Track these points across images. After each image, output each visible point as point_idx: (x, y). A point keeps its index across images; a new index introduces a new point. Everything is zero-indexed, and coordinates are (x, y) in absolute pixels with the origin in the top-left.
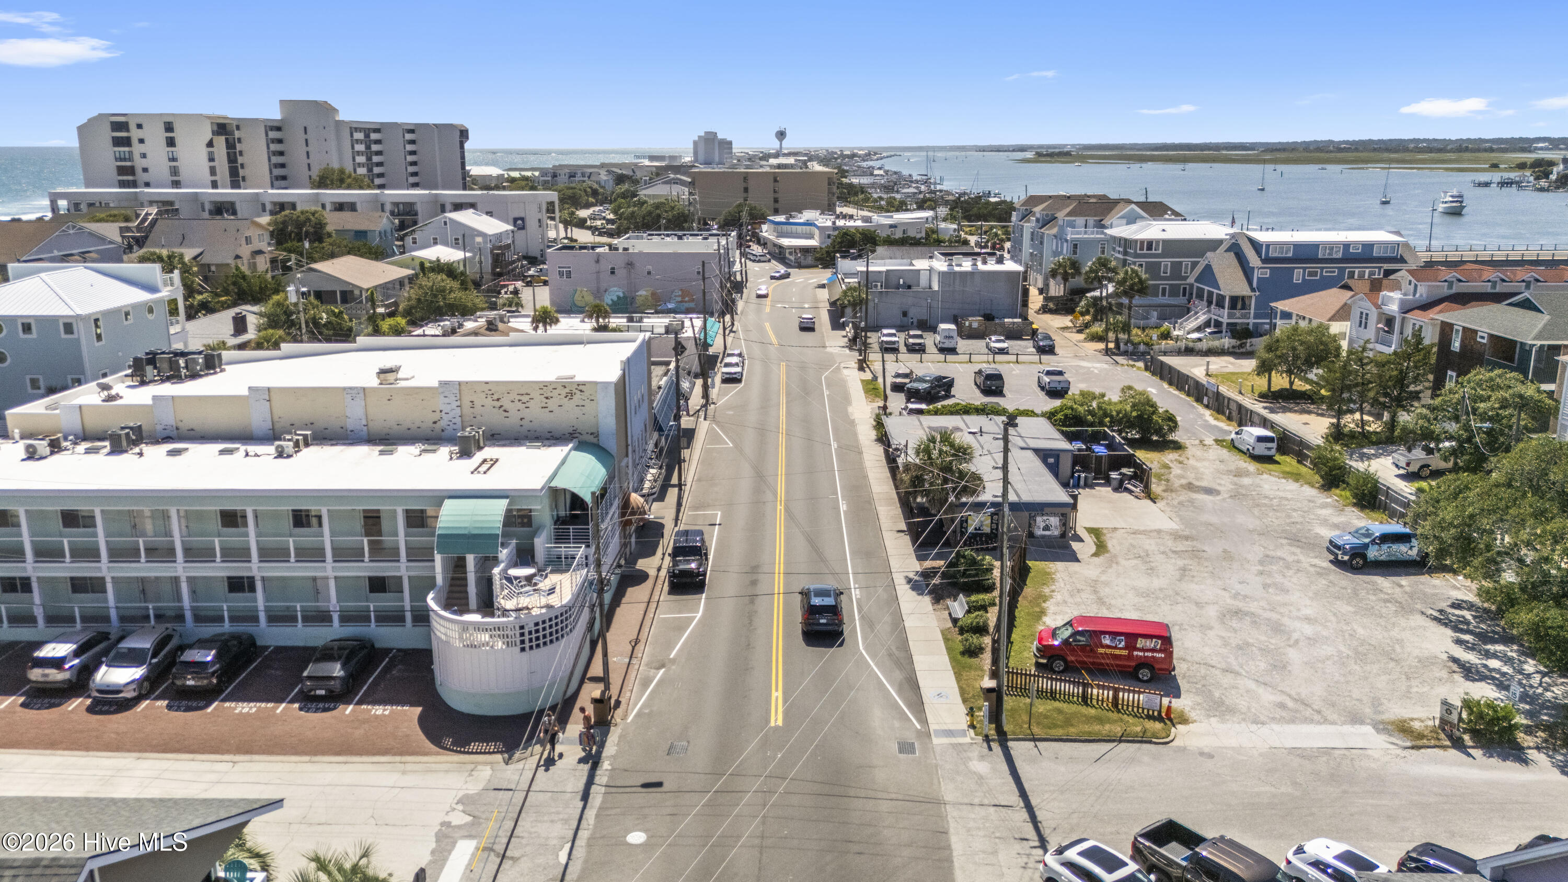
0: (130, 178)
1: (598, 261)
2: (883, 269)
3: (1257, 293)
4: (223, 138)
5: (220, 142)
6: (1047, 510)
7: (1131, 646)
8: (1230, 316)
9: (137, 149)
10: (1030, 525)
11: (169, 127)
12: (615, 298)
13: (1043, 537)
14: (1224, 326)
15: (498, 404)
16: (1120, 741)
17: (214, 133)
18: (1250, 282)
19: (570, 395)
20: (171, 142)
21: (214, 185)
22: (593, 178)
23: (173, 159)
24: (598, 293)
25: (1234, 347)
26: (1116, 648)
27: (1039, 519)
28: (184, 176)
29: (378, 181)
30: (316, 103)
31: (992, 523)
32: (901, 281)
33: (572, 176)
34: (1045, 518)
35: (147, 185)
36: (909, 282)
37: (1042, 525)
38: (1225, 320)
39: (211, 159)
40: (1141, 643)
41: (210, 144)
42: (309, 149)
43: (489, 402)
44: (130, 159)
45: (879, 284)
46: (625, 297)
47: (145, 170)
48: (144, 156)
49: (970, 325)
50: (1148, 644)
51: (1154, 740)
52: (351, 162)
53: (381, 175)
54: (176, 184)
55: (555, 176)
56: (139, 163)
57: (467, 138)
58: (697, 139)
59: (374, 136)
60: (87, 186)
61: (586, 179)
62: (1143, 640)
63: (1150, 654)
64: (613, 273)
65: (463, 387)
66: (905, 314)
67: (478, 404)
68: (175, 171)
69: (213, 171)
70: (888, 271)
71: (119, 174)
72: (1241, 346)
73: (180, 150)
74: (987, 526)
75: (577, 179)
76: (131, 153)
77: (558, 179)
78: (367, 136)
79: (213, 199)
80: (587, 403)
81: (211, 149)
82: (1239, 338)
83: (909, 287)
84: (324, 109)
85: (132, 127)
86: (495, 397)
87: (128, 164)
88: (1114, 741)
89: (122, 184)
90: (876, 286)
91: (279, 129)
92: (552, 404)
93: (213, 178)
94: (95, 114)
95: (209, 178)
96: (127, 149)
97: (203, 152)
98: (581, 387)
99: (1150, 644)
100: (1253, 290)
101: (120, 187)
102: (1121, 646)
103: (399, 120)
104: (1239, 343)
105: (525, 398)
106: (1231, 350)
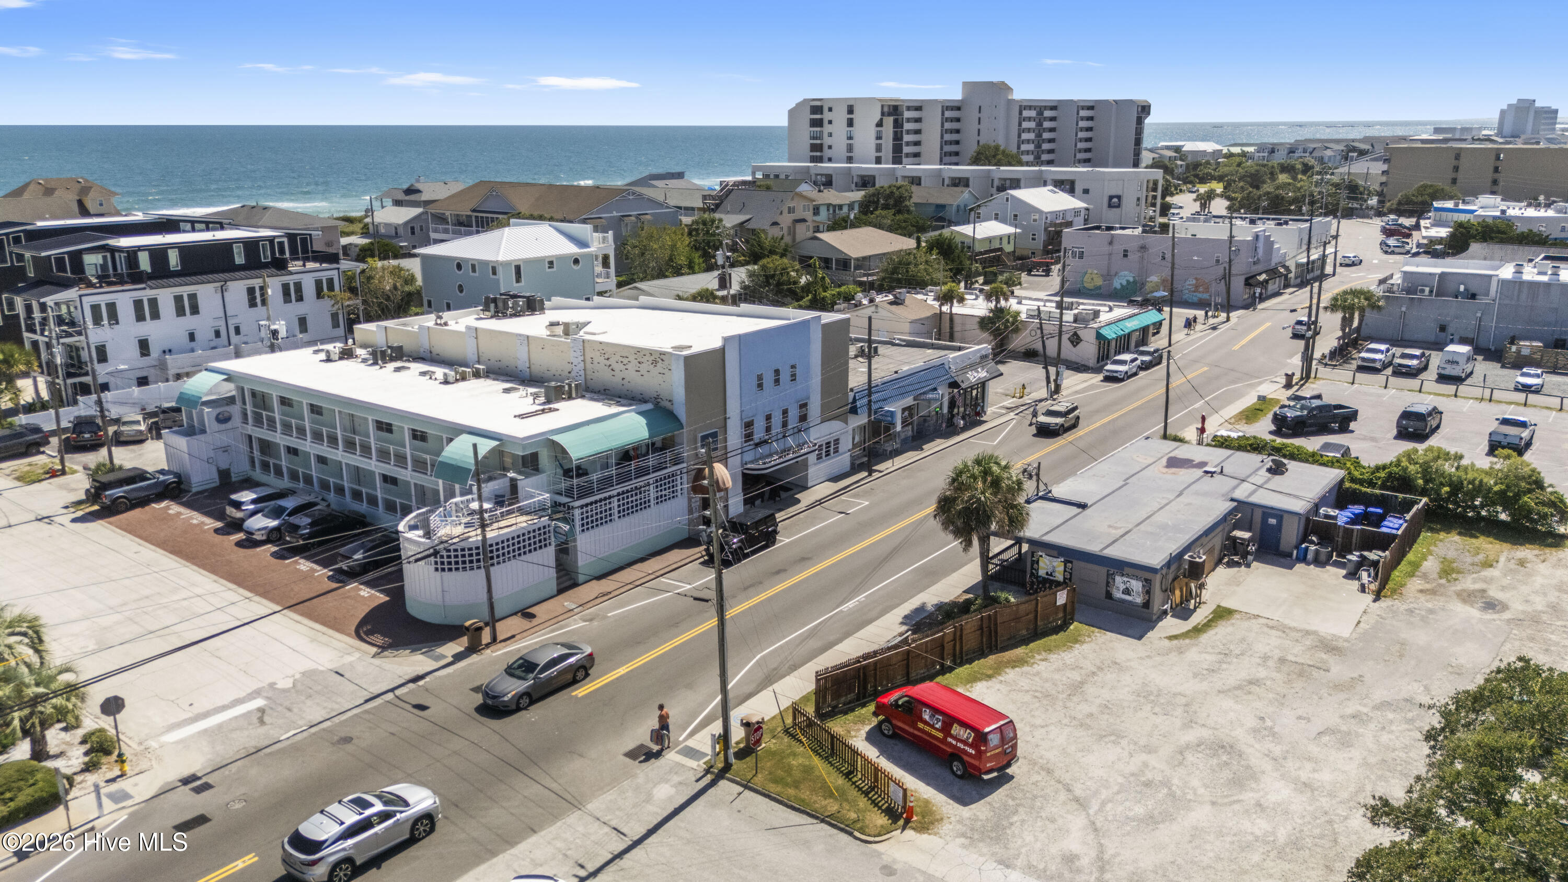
0: (818, 154)
1: (1111, 243)
2: (1438, 270)
4: (891, 119)
5: (889, 121)
6: (1127, 570)
7: (946, 729)
9: (827, 128)
10: (1108, 583)
11: (851, 110)
12: (1124, 283)
13: (1123, 601)
15: (608, 363)
16: (823, 821)
17: (883, 114)
19: (655, 363)
20: (850, 123)
21: (878, 160)
22: (1315, 154)
23: (850, 138)
24: (1108, 276)
26: (932, 726)
27: (1118, 579)
28: (855, 154)
29: (1045, 157)
30: (991, 84)
31: (1065, 571)
32: (1462, 288)
33: (1292, 151)
34: (1125, 579)
35: (830, 160)
36: (1473, 290)
37: (1122, 587)
39: (879, 137)
40: (956, 730)
41: (880, 124)
42: (980, 127)
43: (602, 360)
44: (821, 138)
45: (1427, 289)
46: (1135, 282)
47: (830, 147)
48: (830, 135)
49: (1518, 352)
50: (962, 733)
51: (857, 834)
52: (1016, 139)
53: (1051, 151)
54: (850, 160)
55: (1272, 151)
56: (827, 141)
57: (1149, 114)
58: (1505, 107)
59: (1047, 114)
60: (790, 161)
61: (1307, 154)
62: (958, 727)
63: (962, 746)
64: (1125, 256)
65: (586, 345)
66: (1443, 328)
67: (595, 361)
68: (850, 148)
69: (879, 148)
70: (1443, 275)
71: (811, 151)
73: (857, 130)
74: (1059, 573)
75: (1296, 155)
76: (821, 132)
77: (1276, 154)
78: (1040, 113)
79: (859, 173)
80: (666, 371)
81: (879, 129)
83: (1473, 296)
84: (1002, 88)
85: (826, 109)
86: (606, 357)
87: (818, 142)
88: (817, 818)
89: (814, 159)
90: (1423, 291)
91: (959, 109)
92: (644, 368)
93: (878, 154)
94: (801, 99)
95: (873, 154)
96: (818, 129)
97: (872, 131)
98: (662, 357)
99: (964, 734)
101: (811, 162)
102: (937, 726)
103: (1075, 97)
105: (625, 360)
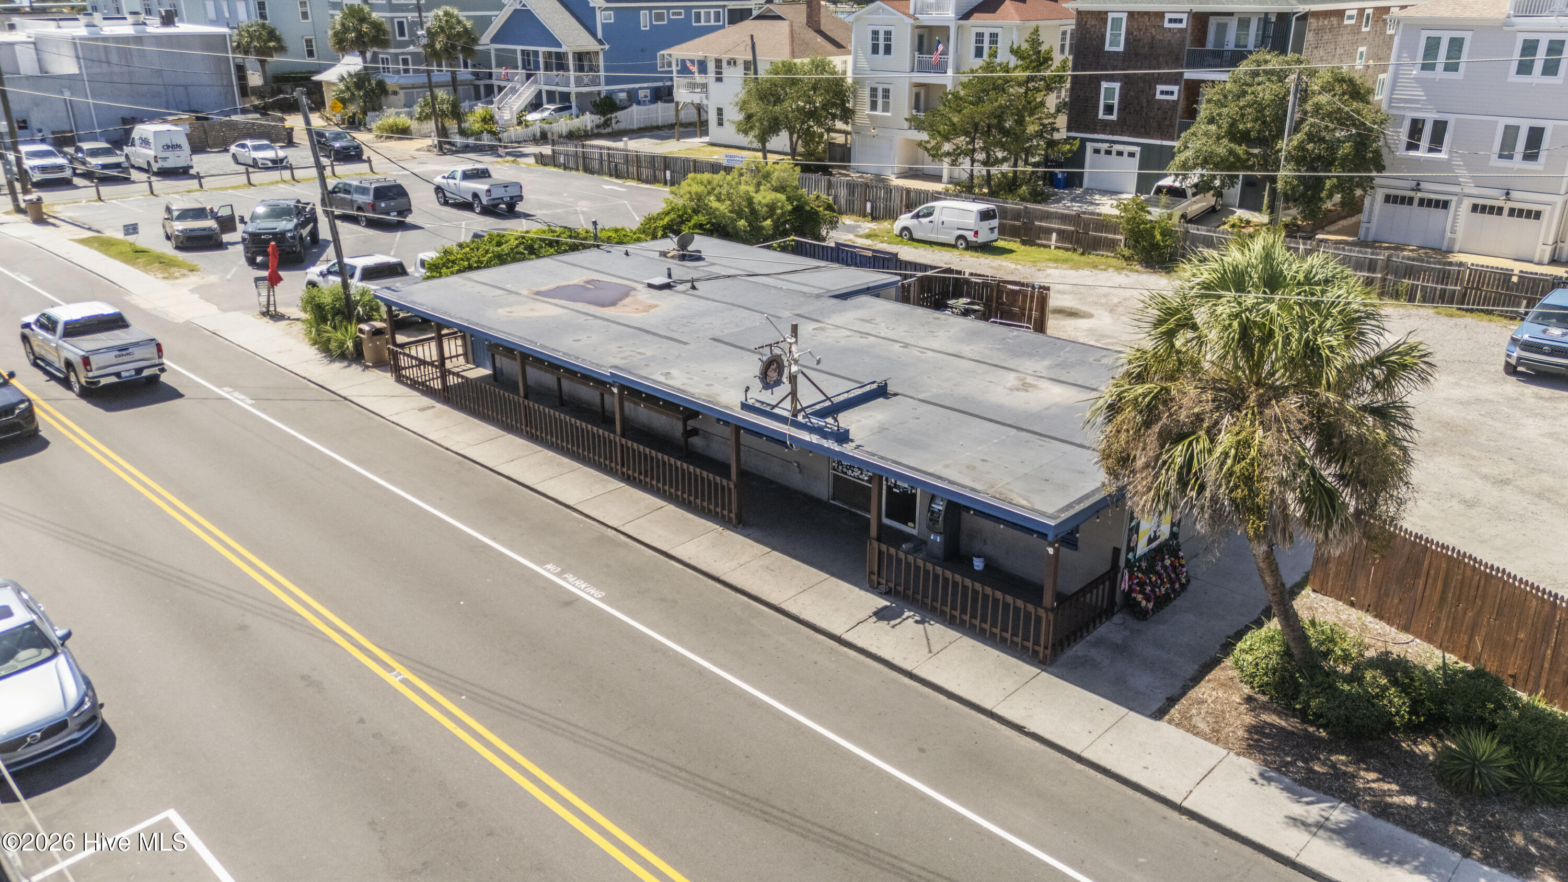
3: (607, 47)
8: (579, 82)
14: (573, 98)
18: (593, 34)
25: (598, 126)
38: (573, 89)
72: (607, 124)
82: (603, 113)
100: (600, 42)
104: (603, 119)
106: (596, 131)
